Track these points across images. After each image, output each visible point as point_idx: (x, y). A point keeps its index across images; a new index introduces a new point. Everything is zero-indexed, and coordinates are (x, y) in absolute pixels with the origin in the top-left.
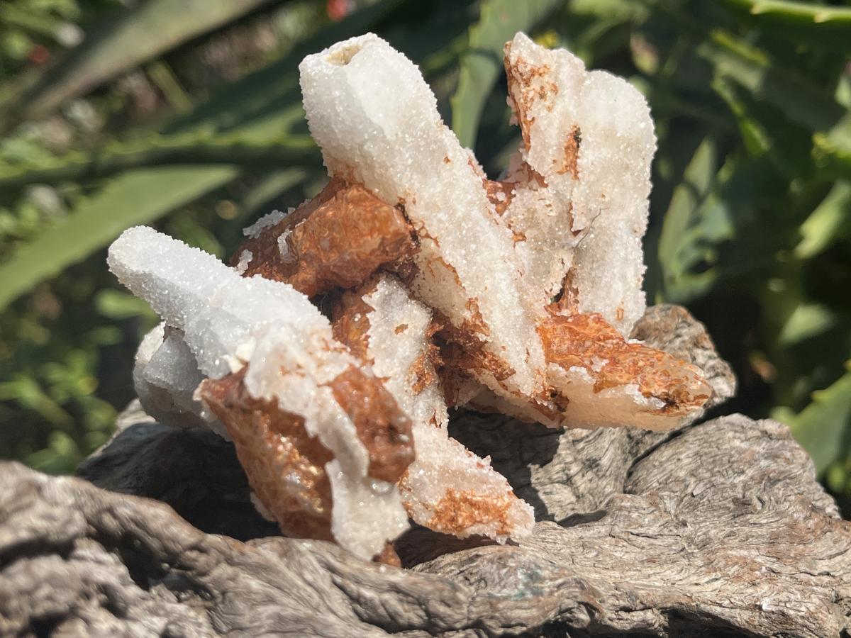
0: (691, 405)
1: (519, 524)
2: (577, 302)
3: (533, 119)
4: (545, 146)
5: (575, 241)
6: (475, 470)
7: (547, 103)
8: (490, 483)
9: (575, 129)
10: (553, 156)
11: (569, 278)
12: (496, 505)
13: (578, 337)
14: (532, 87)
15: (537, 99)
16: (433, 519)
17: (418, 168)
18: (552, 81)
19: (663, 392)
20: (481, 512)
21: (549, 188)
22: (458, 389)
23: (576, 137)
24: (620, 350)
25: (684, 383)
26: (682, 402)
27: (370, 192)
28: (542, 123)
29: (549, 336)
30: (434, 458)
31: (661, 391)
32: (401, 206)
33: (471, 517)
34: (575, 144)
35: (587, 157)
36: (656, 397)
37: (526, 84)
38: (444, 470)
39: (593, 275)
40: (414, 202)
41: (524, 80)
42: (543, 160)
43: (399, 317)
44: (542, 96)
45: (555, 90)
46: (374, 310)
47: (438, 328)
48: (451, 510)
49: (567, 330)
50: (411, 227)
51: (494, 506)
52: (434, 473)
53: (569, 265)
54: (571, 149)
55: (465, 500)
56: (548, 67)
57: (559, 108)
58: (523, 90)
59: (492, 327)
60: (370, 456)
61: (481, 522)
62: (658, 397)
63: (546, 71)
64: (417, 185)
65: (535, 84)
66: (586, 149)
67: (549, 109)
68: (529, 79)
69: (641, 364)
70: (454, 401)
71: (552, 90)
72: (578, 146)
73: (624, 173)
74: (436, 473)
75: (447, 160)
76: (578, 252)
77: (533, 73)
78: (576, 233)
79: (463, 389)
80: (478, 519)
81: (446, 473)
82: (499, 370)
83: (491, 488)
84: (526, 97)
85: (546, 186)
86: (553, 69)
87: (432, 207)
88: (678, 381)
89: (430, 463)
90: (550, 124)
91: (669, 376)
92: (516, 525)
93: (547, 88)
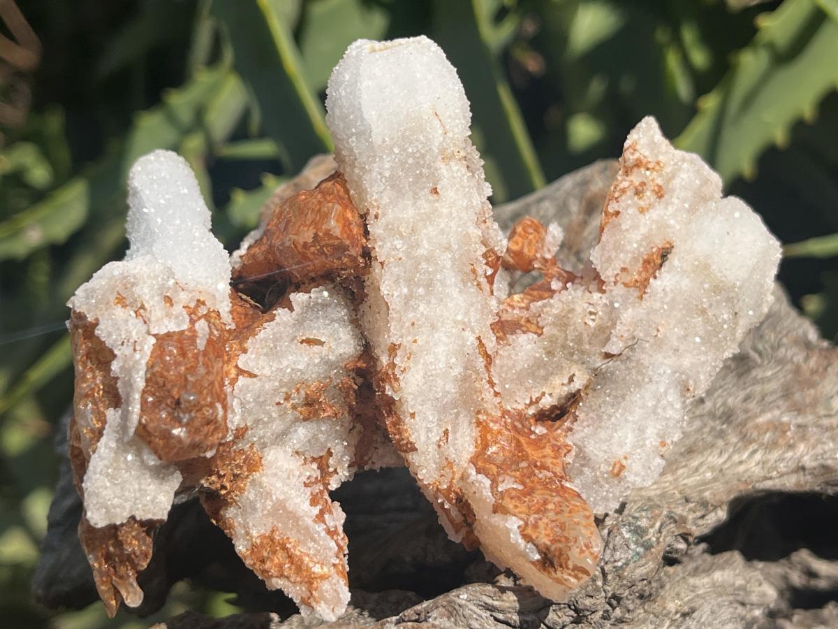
0: (570, 575)
1: (326, 604)
2: (570, 429)
3: (618, 213)
4: (618, 248)
5: (599, 363)
6: (309, 522)
7: (642, 203)
8: (319, 545)
9: (668, 246)
10: (624, 262)
11: (574, 398)
12: (311, 568)
13: (520, 454)
14: (630, 178)
15: (630, 193)
16: (247, 550)
17: (394, 183)
18: (659, 181)
19: (544, 544)
20: (293, 567)
21: (604, 296)
22: (376, 448)
23: (664, 255)
24: (549, 486)
25: (570, 544)
26: (561, 566)
27: (347, 192)
28: (625, 222)
29: (489, 437)
30: (276, 488)
31: (545, 541)
32: (364, 217)
33: (280, 566)
34: (659, 261)
35: (664, 282)
36: (535, 545)
37: (627, 172)
38: (280, 505)
39: (603, 409)
40: (376, 217)
41: (625, 167)
42: (609, 260)
43: (319, 330)
44: (638, 193)
45: (660, 193)
46: (291, 309)
47: (361, 364)
48: (266, 550)
49: (515, 442)
50: (364, 240)
51: (308, 569)
52: (269, 503)
53: (578, 384)
54: (652, 265)
55: (284, 548)
56: (662, 165)
57: (654, 214)
58: (620, 178)
59: (403, 384)
60: (141, 417)
61: (288, 578)
62: (537, 546)
63: (657, 168)
64: (386, 200)
65: (635, 178)
66: (668, 272)
67: (642, 211)
68: (632, 168)
69: (550, 506)
70: (366, 458)
71: (654, 190)
72: (661, 266)
73: (695, 316)
74: (271, 503)
75: (435, 191)
76: (598, 376)
77: (638, 164)
78: (608, 356)
79: (380, 451)
80: (286, 574)
81: (281, 510)
82: (397, 437)
83: (316, 549)
84: (617, 185)
85: (604, 292)
86: (668, 169)
87: (392, 230)
88: (567, 539)
89: (271, 490)
90: (635, 227)
91: (564, 530)
92: (322, 602)
93: (651, 186)
